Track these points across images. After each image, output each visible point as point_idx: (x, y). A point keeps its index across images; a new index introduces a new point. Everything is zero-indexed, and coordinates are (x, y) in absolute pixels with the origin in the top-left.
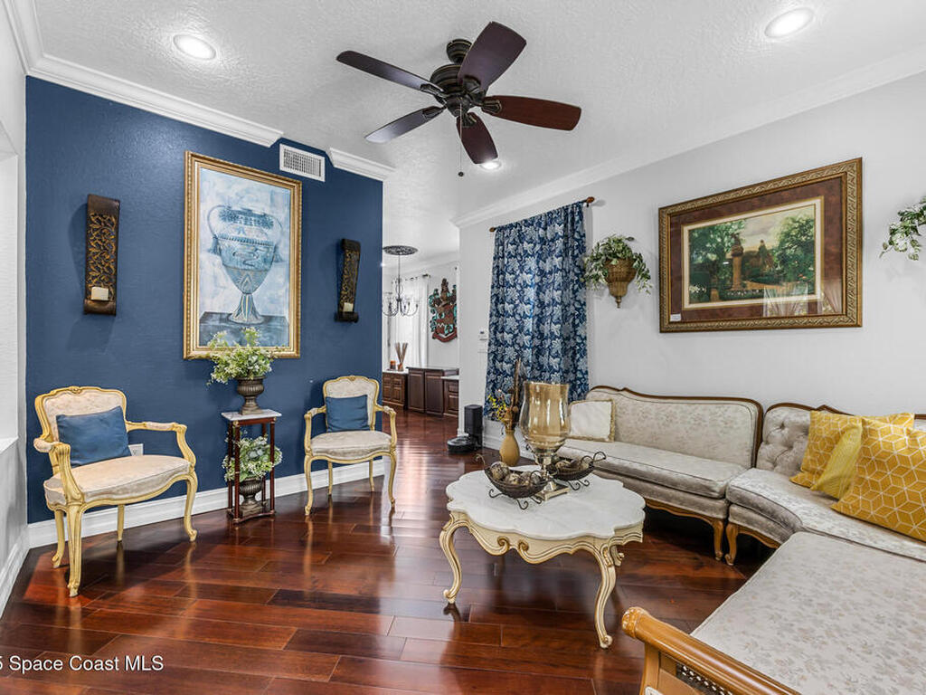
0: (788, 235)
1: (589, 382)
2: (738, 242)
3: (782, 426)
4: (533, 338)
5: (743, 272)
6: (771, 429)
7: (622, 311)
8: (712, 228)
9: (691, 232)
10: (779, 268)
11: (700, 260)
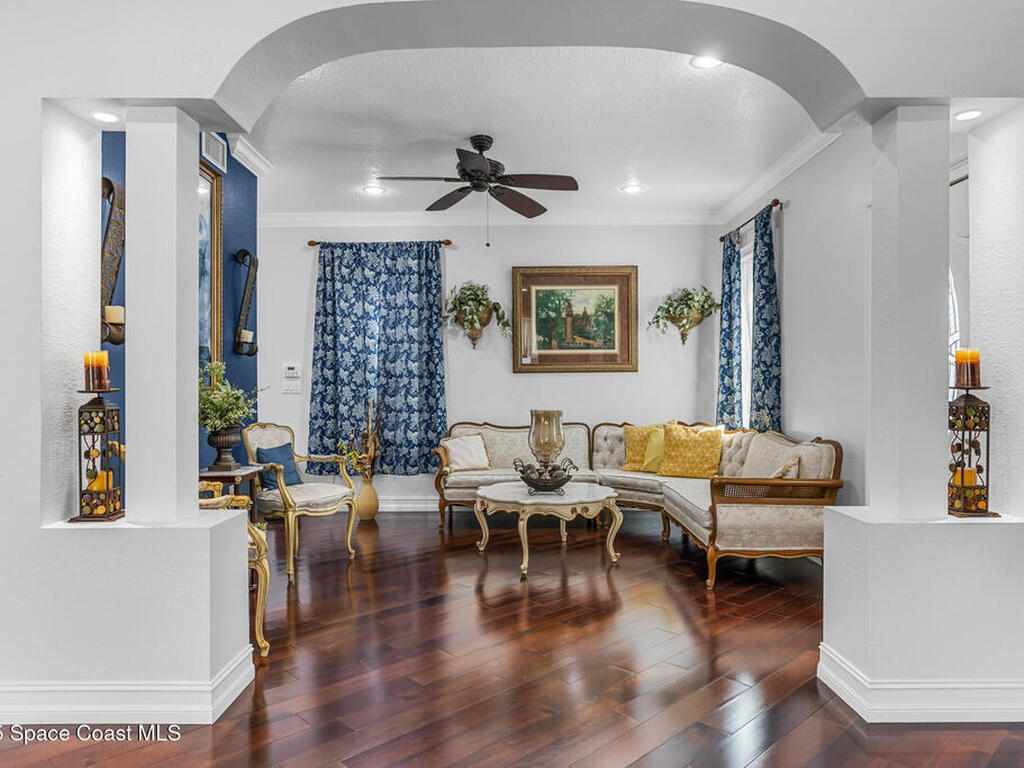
0: (600, 306)
1: (447, 420)
2: (570, 306)
3: (606, 439)
4: (378, 376)
5: (573, 329)
6: (599, 441)
7: (478, 352)
8: (552, 292)
9: (537, 292)
10: (595, 329)
11: (544, 315)
